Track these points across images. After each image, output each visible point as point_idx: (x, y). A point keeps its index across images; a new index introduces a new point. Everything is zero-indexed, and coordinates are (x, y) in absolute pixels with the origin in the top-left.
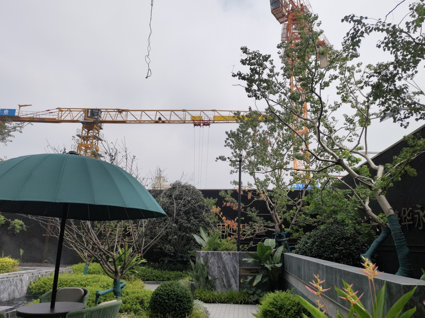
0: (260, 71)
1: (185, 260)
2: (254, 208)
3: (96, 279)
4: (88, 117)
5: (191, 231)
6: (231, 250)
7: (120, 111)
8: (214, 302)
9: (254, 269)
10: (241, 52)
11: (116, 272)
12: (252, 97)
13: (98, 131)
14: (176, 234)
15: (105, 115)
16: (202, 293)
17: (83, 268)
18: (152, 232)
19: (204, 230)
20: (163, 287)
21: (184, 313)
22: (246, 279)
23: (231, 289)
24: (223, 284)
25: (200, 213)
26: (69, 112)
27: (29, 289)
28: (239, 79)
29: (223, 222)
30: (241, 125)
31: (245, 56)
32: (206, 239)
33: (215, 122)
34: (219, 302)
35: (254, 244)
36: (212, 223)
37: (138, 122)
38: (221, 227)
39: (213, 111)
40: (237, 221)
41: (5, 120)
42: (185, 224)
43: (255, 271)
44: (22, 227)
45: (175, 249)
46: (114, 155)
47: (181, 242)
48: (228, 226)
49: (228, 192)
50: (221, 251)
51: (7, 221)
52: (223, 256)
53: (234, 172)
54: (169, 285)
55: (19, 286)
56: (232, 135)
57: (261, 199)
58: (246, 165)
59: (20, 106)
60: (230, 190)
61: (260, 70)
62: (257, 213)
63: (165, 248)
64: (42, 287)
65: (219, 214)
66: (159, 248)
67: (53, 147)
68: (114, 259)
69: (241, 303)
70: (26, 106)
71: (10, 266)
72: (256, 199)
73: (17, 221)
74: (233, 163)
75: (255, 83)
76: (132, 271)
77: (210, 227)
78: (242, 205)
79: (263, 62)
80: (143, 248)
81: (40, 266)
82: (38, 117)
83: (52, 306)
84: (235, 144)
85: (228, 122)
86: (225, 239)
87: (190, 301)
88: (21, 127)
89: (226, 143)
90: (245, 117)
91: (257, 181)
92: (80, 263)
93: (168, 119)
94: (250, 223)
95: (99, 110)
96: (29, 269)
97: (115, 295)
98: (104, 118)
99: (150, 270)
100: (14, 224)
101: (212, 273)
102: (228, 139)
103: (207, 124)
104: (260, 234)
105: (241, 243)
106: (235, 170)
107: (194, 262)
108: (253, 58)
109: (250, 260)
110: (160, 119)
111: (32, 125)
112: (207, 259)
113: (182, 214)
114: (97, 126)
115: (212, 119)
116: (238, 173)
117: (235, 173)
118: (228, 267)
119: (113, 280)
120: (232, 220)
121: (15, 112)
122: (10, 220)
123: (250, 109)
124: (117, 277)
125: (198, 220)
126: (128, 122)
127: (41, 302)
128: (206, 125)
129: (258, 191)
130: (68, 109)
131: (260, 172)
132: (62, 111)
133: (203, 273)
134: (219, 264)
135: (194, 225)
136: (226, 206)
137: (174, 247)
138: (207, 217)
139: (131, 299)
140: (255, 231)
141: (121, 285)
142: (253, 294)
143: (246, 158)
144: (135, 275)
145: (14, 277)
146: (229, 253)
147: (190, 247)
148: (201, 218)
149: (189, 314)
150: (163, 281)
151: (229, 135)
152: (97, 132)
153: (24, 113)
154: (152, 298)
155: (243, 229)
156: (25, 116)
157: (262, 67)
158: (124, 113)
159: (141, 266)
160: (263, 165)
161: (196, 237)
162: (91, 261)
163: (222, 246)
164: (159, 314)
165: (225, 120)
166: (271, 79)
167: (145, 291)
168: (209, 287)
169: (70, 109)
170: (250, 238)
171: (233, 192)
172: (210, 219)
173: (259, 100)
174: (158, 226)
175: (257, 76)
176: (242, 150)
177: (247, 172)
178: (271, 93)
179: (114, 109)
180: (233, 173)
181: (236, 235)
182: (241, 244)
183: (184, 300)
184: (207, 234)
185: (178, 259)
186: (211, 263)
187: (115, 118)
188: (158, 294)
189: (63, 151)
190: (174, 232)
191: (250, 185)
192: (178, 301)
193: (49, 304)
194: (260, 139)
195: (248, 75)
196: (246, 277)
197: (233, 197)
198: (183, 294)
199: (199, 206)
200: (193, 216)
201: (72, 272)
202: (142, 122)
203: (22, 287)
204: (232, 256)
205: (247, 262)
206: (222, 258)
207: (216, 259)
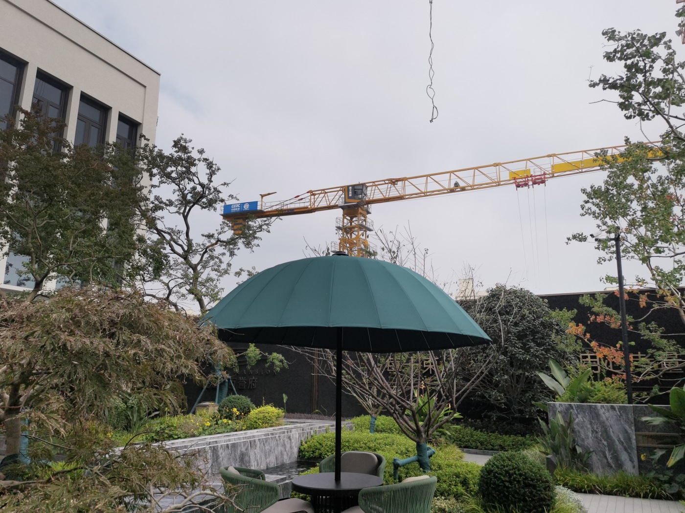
0: (645, 66)
1: (527, 417)
2: (653, 323)
3: (389, 440)
4: (349, 198)
5: (533, 367)
6: (615, 401)
7: (393, 182)
8: (592, 492)
9: (667, 437)
10: (604, 39)
11: (418, 432)
12: (634, 117)
13: (365, 217)
14: (506, 372)
15: (373, 192)
16: (567, 475)
17: (367, 423)
18: (465, 370)
19: (556, 366)
20: (497, 460)
21: (540, 506)
22: (651, 455)
23: (623, 471)
24: (605, 461)
25: (546, 336)
26: (323, 195)
27: (300, 451)
28: (604, 89)
29: (591, 350)
30: (612, 172)
31: (612, 46)
32: (564, 382)
33: (555, 175)
34: (601, 493)
35: (661, 390)
36: (570, 354)
37: (423, 195)
38: (589, 359)
39: (549, 156)
40: (621, 349)
41: (247, 218)
42: (521, 356)
43: (669, 440)
44: (283, 364)
45: (507, 398)
46: (396, 251)
47: (516, 386)
48: (605, 358)
49: (597, 296)
50: (596, 403)
51: (263, 356)
52: (601, 411)
53: (605, 261)
54: (507, 458)
55: (288, 446)
56: (595, 193)
57: (666, 305)
58: (629, 245)
59: (262, 196)
60: (602, 293)
61: (645, 64)
62: (662, 333)
63: (490, 395)
64: (316, 449)
65: (582, 337)
66: (479, 396)
67: (312, 248)
68: (413, 412)
69: (645, 497)
70: (269, 194)
71: (274, 418)
72: (656, 307)
73: (275, 354)
74: (602, 244)
75: (638, 91)
76: (440, 432)
77: (567, 359)
78: (630, 319)
79: (652, 47)
80: (455, 396)
81: (310, 418)
82: (285, 208)
83: (338, 479)
84: (602, 209)
85: (582, 172)
86: (601, 381)
87: (549, 486)
88: (267, 225)
89: (583, 209)
90: (618, 158)
91: (656, 273)
92: (363, 415)
93: (471, 183)
94: (650, 351)
95: (363, 185)
96: (297, 422)
97: (421, 467)
98: (372, 196)
99: (469, 430)
100: (273, 359)
101: (583, 440)
102: (587, 202)
103: (540, 180)
104: (671, 372)
105: (633, 388)
106: (607, 257)
107: (546, 421)
108: (628, 46)
109: (658, 420)
110: (456, 185)
111: (281, 219)
112: (570, 417)
113: (513, 339)
114: (363, 210)
115: (549, 170)
116: (615, 261)
117: (607, 261)
118: (613, 432)
119: (415, 443)
120: (612, 348)
121: (257, 205)
122: (267, 354)
123: (627, 140)
124: (420, 439)
125: (544, 348)
126: (406, 197)
127: (320, 472)
128: (539, 183)
129: (661, 292)
130: (322, 190)
131: (663, 254)
132: (314, 195)
133: (564, 441)
134: (595, 426)
135: (537, 357)
136: (595, 323)
137: (505, 395)
138: (561, 342)
139: (446, 475)
140: (660, 366)
141: (429, 452)
142: (669, 482)
143: (628, 231)
144: (446, 438)
145: (280, 433)
146: (613, 408)
147: (533, 395)
148: (549, 345)
149: (549, 508)
150: (492, 449)
151: (589, 195)
152: (363, 218)
153: (269, 205)
154: (482, 477)
155: (636, 363)
156: (269, 209)
157: (649, 57)
158: (400, 183)
159: (454, 424)
160: (667, 242)
161: (543, 377)
162: (378, 413)
163: (596, 394)
164: (497, 505)
165: (577, 168)
166: (670, 76)
167: (467, 465)
168: (580, 465)
169: (324, 190)
170: (651, 379)
171: (607, 296)
172: (567, 346)
173: (649, 119)
174: (474, 360)
175: (640, 77)
176: (618, 219)
177: (632, 257)
178: (673, 104)
179: (384, 181)
180: (603, 262)
181: (622, 375)
182: (635, 390)
183: (539, 485)
184: (564, 372)
185: (514, 414)
186: (578, 424)
187: (388, 194)
188: (492, 471)
189: (326, 251)
190: (502, 369)
191: (640, 281)
192: (527, 485)
193: (333, 475)
194: (654, 194)
195: (622, 79)
196: (651, 451)
197: (608, 305)
198: (536, 476)
199: (542, 324)
200: (534, 340)
201: (354, 429)
202: (428, 194)
203: (291, 448)
204: (619, 412)
205: (651, 424)
206: (599, 415)
207: (588, 417)
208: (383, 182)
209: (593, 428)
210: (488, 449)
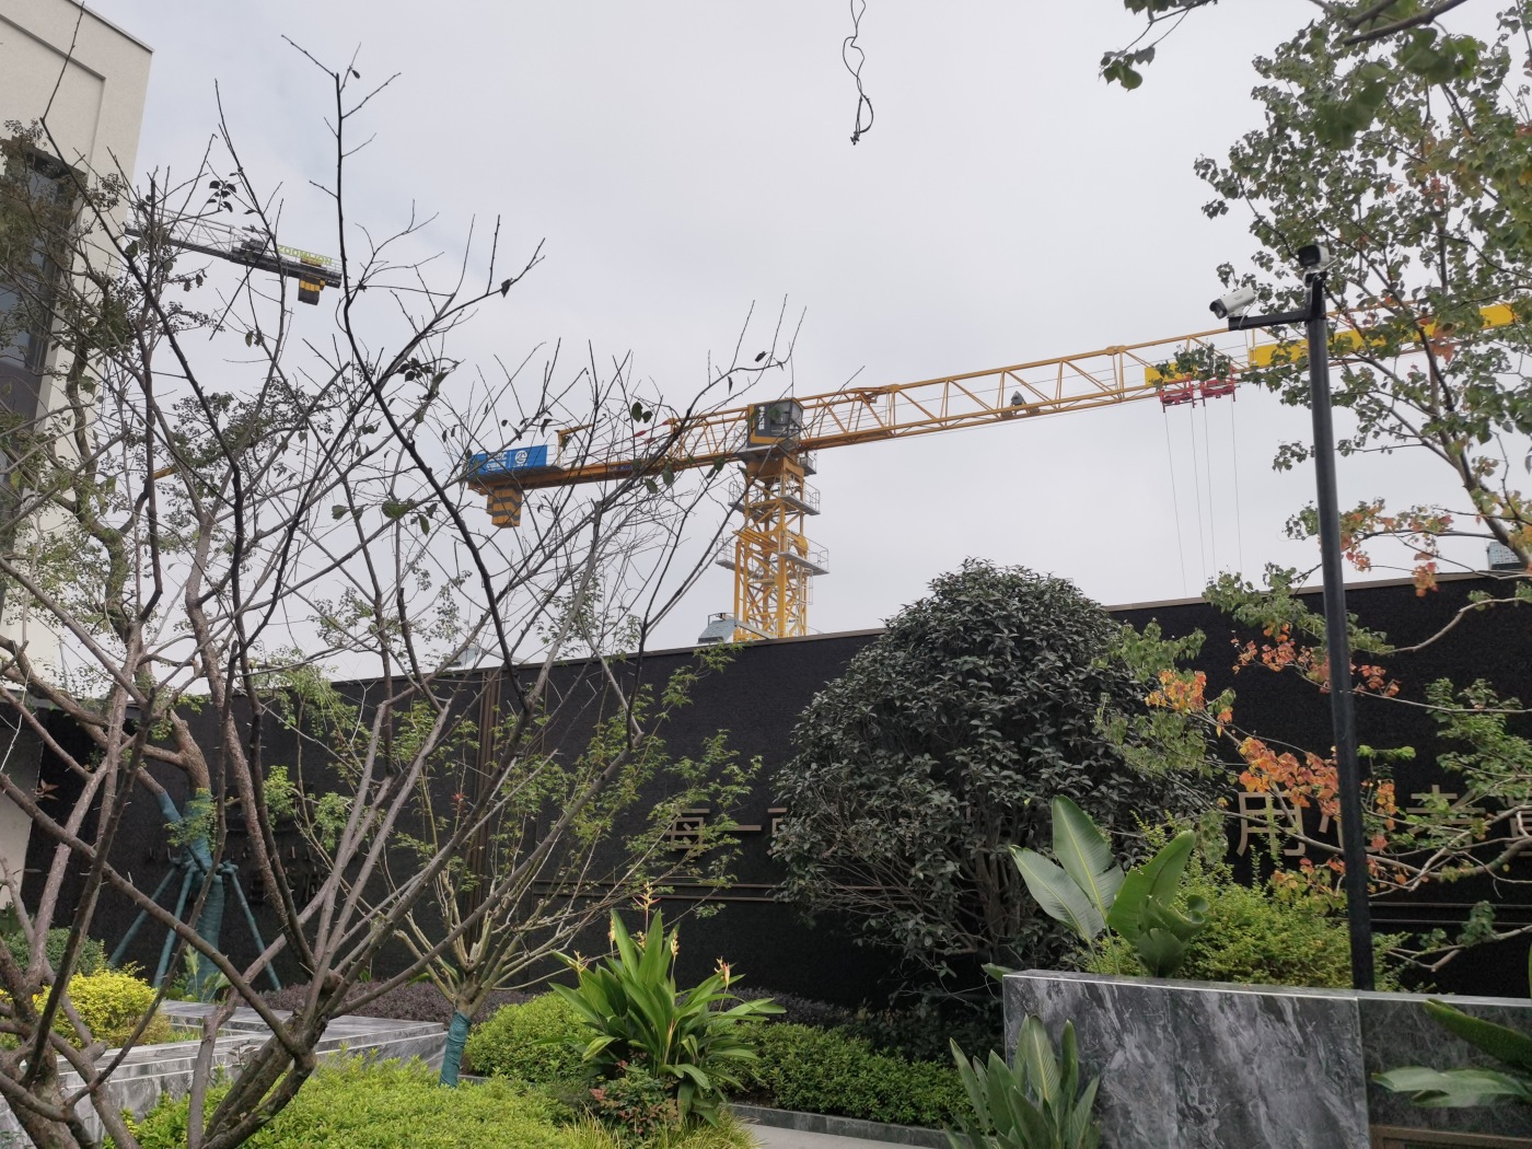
2: (1479, 682)
4: (758, 432)
7: (867, 396)
13: (801, 482)
15: (818, 419)
19: (1080, 823)
26: (701, 428)
35: (1500, 923)
37: (937, 425)
42: (1005, 793)
52: (1222, 1024)
62: (1509, 717)
72: (1481, 598)
82: (612, 460)
93: (1052, 397)
95: (792, 402)
98: (815, 431)
110: (1017, 400)
112: (1089, 1046)
114: (795, 464)
115: (1243, 361)
118: (1270, 1119)
120: (1309, 755)
121: (546, 455)
126: (898, 431)
128: (1218, 394)
130: (698, 418)
134: (1194, 1091)
146: (1272, 1008)
150: (916, 1122)
152: (793, 484)
153: (574, 453)
158: (882, 399)
169: (703, 417)
179: (845, 393)
184: (1107, 847)
186: (1122, 1076)
187: (853, 425)
202: (949, 423)
204: (1301, 1027)
205: (1439, 1102)
206: (1213, 1039)
207: (1163, 1046)
208: (843, 398)
209: (1184, 1098)
210: (903, 1122)
